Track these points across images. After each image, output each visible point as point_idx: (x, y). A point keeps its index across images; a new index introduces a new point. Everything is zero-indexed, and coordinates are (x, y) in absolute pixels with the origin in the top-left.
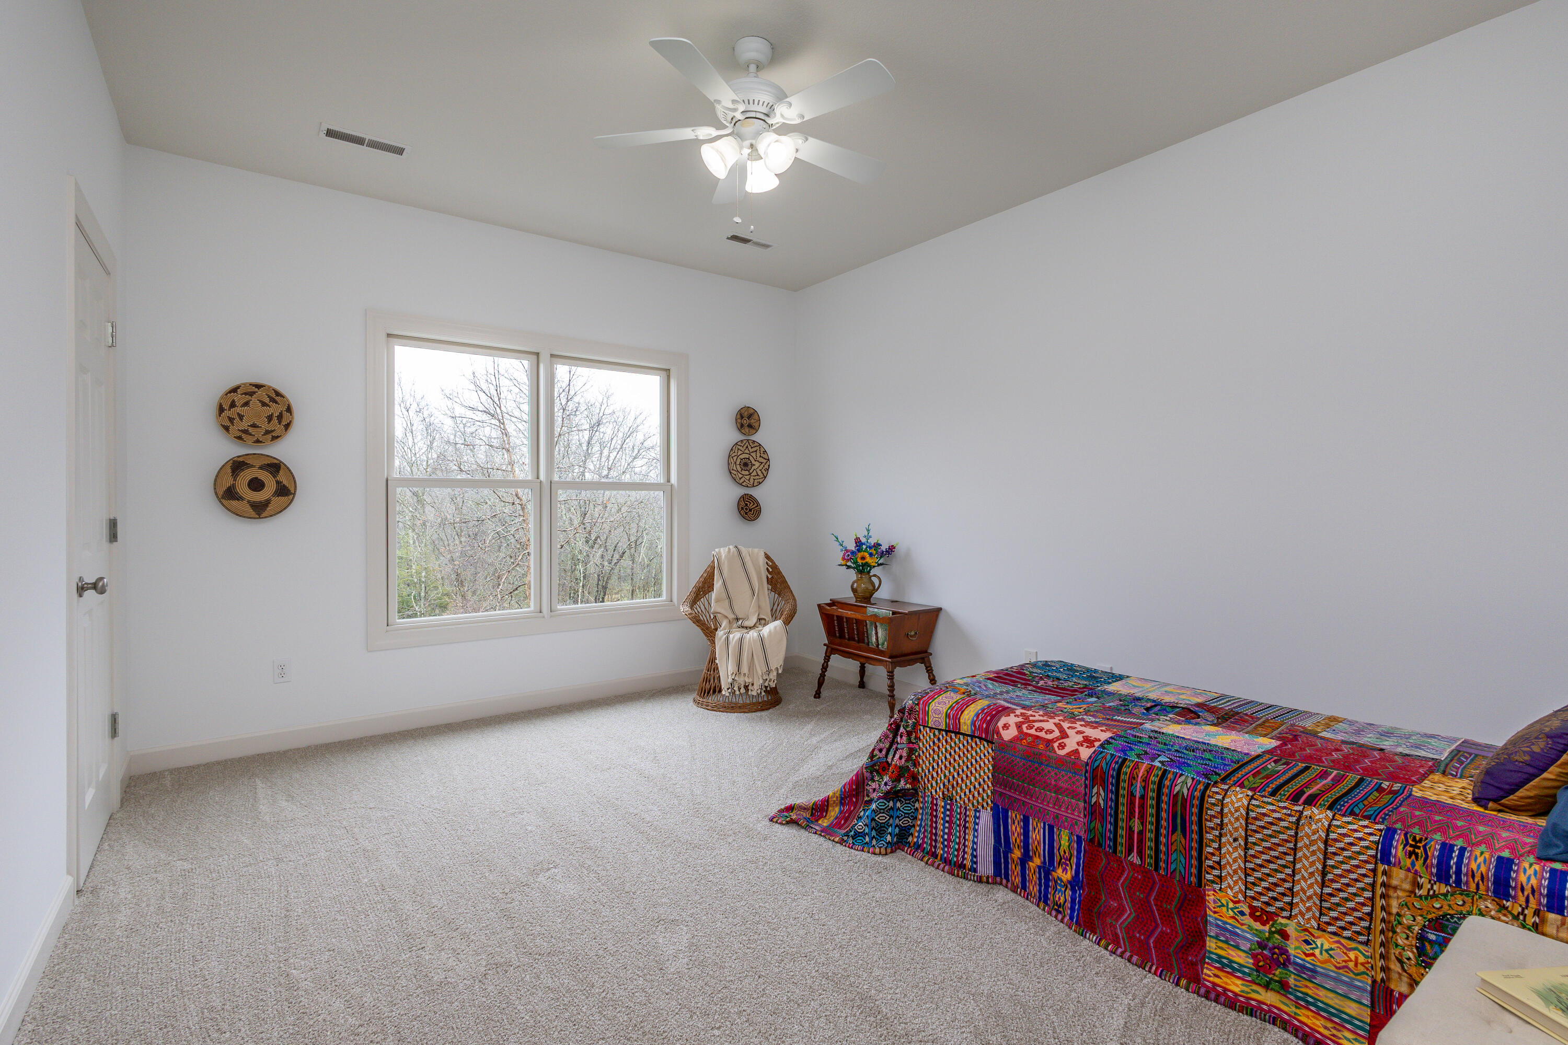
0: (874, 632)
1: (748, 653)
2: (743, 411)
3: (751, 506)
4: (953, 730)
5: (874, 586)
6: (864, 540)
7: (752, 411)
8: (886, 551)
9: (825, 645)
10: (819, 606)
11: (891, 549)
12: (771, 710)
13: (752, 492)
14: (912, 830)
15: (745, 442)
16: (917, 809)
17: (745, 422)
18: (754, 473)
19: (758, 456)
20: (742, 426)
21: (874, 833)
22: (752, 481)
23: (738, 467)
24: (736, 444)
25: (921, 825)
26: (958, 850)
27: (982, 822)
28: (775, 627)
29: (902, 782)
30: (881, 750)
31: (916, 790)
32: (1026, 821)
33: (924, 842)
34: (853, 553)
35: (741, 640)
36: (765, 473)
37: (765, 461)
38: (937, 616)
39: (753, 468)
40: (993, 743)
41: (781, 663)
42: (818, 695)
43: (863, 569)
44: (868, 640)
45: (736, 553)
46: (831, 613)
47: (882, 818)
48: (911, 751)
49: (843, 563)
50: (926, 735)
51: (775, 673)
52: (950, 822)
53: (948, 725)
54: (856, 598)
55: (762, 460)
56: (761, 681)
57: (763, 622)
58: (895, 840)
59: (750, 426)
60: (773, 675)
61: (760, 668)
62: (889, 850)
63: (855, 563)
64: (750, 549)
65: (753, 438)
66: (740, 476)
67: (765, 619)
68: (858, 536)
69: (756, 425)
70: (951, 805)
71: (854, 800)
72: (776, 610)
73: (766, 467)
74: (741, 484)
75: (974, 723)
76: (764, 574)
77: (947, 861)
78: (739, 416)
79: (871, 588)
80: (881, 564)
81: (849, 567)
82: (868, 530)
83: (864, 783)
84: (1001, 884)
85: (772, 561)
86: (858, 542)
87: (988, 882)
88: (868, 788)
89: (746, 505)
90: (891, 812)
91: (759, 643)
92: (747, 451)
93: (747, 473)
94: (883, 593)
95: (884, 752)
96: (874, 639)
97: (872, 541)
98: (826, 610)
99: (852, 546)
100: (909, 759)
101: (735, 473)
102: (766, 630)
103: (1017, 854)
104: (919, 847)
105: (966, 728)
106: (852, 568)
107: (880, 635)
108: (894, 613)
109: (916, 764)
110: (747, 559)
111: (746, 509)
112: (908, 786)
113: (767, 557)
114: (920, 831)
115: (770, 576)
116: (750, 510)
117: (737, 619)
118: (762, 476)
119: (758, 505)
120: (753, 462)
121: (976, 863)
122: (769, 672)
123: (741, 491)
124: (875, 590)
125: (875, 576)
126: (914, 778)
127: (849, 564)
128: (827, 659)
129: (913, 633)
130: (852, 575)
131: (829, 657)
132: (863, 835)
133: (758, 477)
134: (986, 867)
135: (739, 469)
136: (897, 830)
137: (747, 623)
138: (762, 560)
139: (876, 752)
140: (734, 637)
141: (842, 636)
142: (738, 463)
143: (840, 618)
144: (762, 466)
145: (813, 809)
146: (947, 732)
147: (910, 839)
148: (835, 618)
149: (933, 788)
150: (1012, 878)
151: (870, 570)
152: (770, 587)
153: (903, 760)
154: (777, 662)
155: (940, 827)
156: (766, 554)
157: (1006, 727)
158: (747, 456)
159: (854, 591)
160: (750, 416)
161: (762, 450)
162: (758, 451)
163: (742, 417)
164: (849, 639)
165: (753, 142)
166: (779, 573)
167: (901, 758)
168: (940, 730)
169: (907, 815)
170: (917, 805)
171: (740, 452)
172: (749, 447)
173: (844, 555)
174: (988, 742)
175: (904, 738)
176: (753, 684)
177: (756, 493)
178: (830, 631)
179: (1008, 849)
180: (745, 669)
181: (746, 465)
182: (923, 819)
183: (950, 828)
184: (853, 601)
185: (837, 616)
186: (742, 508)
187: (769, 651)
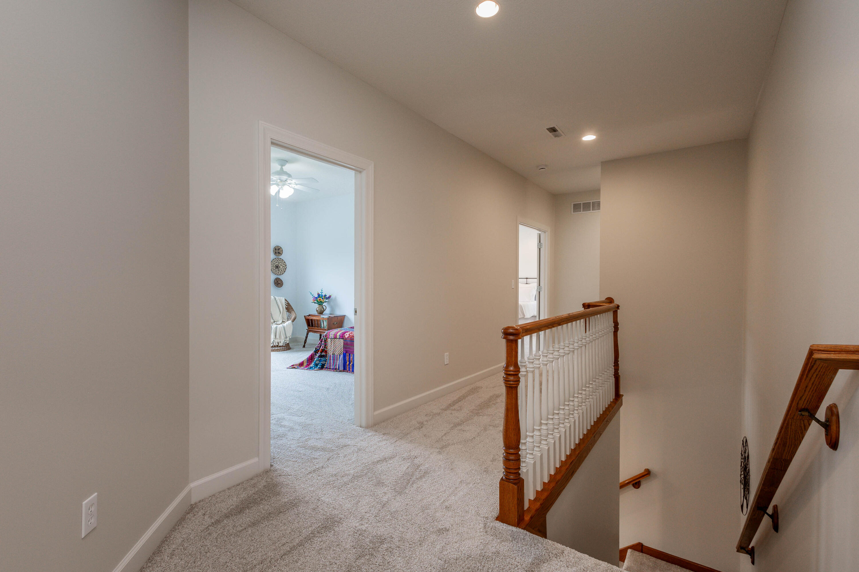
0: (323, 324)
1: (279, 332)
2: (276, 247)
3: (279, 282)
4: (335, 338)
5: (324, 309)
6: (320, 294)
7: (280, 247)
8: (328, 297)
9: (307, 329)
10: (305, 316)
11: (330, 297)
12: (287, 351)
13: (280, 277)
14: (325, 364)
15: (277, 259)
16: (326, 359)
17: (277, 251)
18: (281, 270)
19: (282, 264)
20: (276, 253)
21: (315, 366)
22: (279, 273)
23: (274, 268)
24: (273, 259)
25: (327, 363)
26: (335, 366)
27: (341, 358)
28: (289, 323)
29: (323, 353)
30: (318, 347)
31: (326, 355)
32: (350, 355)
33: (328, 366)
34: (316, 298)
35: (276, 328)
36: (285, 270)
37: (285, 266)
38: (344, 318)
39: (280, 268)
40: (343, 339)
41: (291, 334)
42: (304, 346)
43: (320, 303)
44: (321, 326)
45: (274, 299)
46: (309, 318)
47: (317, 362)
48: (325, 345)
49: (313, 301)
50: (329, 340)
51: (289, 338)
52: (334, 360)
53: (334, 337)
54: (318, 313)
55: (283, 265)
56: (284, 341)
57: (284, 322)
58: (321, 367)
59: (279, 253)
60: (288, 339)
61: (283, 337)
62: (319, 369)
63: (318, 301)
64: (279, 298)
65: (280, 257)
66: (275, 271)
67: (285, 321)
68: (319, 292)
69: (281, 252)
70: (334, 356)
71: (311, 361)
72: (289, 318)
73: (285, 268)
74: (275, 274)
75: (340, 335)
76: (284, 306)
77: (333, 369)
78: (274, 249)
79: (323, 310)
80: (327, 302)
81: (315, 303)
82: (322, 290)
83: (313, 356)
84: (345, 371)
85: (287, 302)
86: (319, 295)
87: (342, 371)
88: (315, 357)
89: (277, 282)
90: (320, 361)
91: (283, 329)
92: (277, 262)
93: (278, 270)
94: (327, 311)
95: (319, 347)
96: (323, 326)
97: (323, 294)
98: (307, 317)
99: (316, 296)
100: (325, 347)
101: (273, 270)
102: (285, 324)
103: (348, 363)
104: (326, 368)
105: (338, 337)
106: (316, 303)
107: (325, 324)
108: (329, 317)
109: (327, 348)
110: (278, 301)
111: (277, 283)
112: (325, 354)
113: (286, 300)
114: (327, 365)
115: (287, 307)
116: (279, 284)
117: (275, 322)
118: (283, 271)
119: (282, 282)
120: (280, 266)
121: (339, 367)
122: (286, 337)
123: (276, 276)
124: (324, 310)
125: (324, 306)
126: (326, 352)
127: (315, 302)
128: (307, 334)
129: (335, 323)
130: (317, 306)
131: (308, 334)
132: (312, 367)
133: (282, 272)
134: (342, 368)
135: (275, 269)
136: (321, 364)
137: (278, 323)
138: (284, 301)
139: (317, 347)
140: (273, 327)
141: (312, 326)
142: (274, 266)
143: (312, 320)
144: (283, 267)
145: (299, 364)
146: (334, 338)
147: (325, 367)
148: (310, 320)
149: (330, 353)
150: (347, 369)
151: (323, 304)
152: (287, 310)
153: (323, 348)
154: (289, 334)
155: (332, 361)
156: (285, 299)
157: (346, 335)
158: (278, 264)
159: (317, 311)
160: (279, 249)
161: (284, 262)
162: (282, 262)
163: (276, 250)
164: (315, 327)
165: (282, 186)
166: (290, 305)
167: (323, 347)
168: (332, 339)
169: (324, 361)
170: (327, 358)
171: (275, 262)
172: (279, 261)
173: (313, 299)
174: (342, 339)
175: (324, 342)
176: (280, 342)
177: (281, 277)
178: (308, 325)
179: (346, 363)
180: (278, 337)
181: (277, 267)
182: (328, 361)
183: (334, 361)
184: (317, 314)
185: (311, 319)
186: (276, 283)
187: (286, 331)
